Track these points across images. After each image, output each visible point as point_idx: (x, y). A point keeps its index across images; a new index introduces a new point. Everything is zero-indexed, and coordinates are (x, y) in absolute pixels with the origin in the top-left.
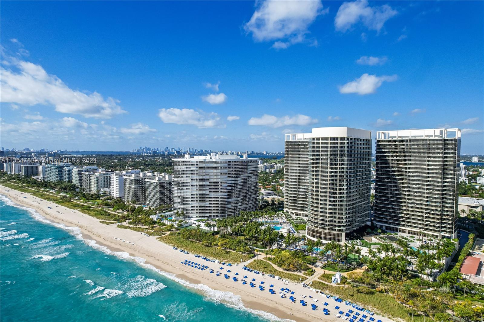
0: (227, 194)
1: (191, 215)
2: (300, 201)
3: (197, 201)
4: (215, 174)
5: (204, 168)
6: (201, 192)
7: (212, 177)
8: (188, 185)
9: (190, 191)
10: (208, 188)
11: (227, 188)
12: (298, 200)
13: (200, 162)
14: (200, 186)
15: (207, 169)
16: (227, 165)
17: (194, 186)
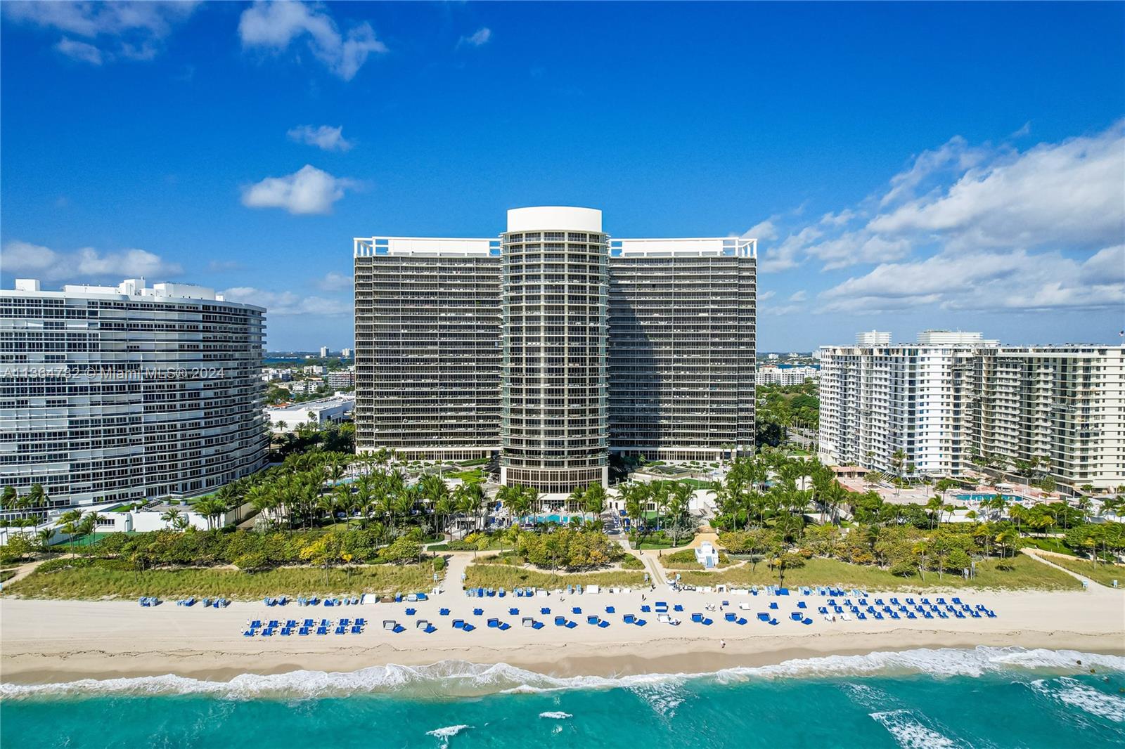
0: (201, 413)
1: (71, 498)
2: (408, 418)
3: (96, 445)
4: (164, 346)
5: (120, 327)
6: (112, 409)
7: (151, 356)
8: (55, 389)
9: (65, 411)
10: (140, 396)
11: (203, 394)
12: (404, 418)
13: (106, 305)
14: (107, 389)
15: (132, 328)
16: (200, 317)
17: (83, 390)
